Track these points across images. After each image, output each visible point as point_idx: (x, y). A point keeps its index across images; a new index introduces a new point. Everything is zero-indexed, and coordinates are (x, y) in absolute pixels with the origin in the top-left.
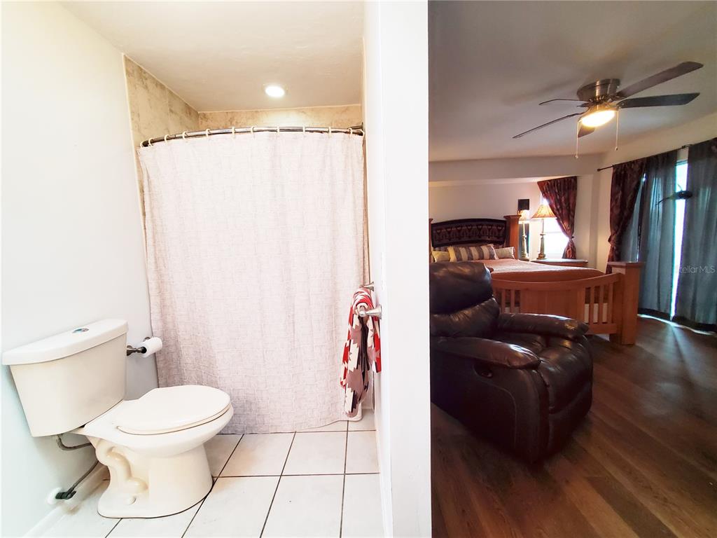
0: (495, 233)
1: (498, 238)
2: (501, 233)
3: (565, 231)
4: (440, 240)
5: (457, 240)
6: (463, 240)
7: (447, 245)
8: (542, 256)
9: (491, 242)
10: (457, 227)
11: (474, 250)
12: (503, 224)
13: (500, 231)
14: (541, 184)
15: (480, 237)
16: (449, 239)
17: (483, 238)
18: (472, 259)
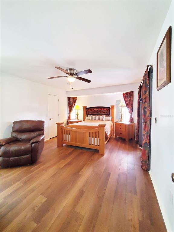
1: (107, 113)
2: (108, 111)
4: (88, 113)
5: (94, 113)
6: (95, 113)
7: (91, 115)
8: (121, 120)
9: (105, 115)
10: (94, 109)
11: (97, 117)
12: (109, 109)
13: (107, 111)
14: (124, 94)
15: (100, 113)
16: (91, 113)
17: (101, 113)
18: (96, 120)
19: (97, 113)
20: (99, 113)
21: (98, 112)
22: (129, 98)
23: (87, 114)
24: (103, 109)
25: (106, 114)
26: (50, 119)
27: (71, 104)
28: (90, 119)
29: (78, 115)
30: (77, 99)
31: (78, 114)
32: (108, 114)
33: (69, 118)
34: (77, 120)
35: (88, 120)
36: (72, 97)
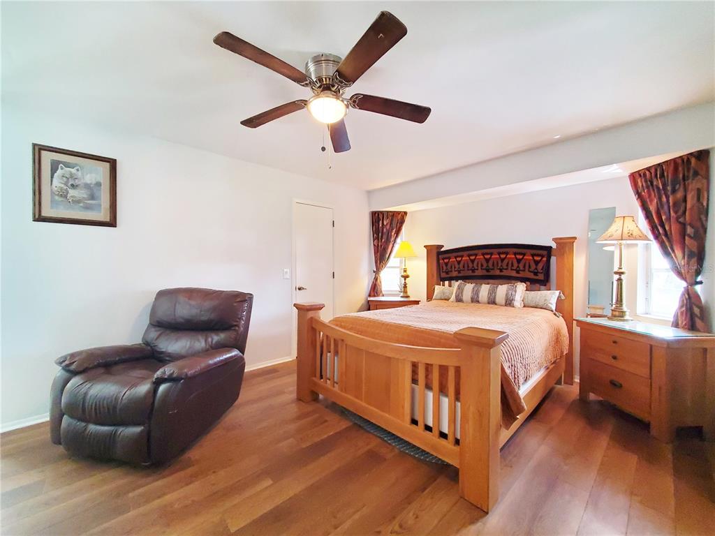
0: (530, 267)
1: (536, 274)
2: (540, 266)
4: (448, 272)
5: (470, 273)
6: (477, 273)
7: (457, 279)
8: (619, 314)
9: (523, 280)
10: (469, 256)
11: (485, 289)
12: (545, 253)
13: (537, 263)
15: (501, 271)
16: (459, 272)
17: (505, 273)
18: (478, 302)
19: (485, 273)
20: (492, 273)
21: (488, 271)
22: (674, 191)
23: (443, 275)
24: (516, 254)
25: (532, 276)
26: (299, 289)
27: (385, 237)
28: (453, 297)
29: (406, 277)
30: (407, 219)
31: (408, 273)
32: (541, 277)
33: (375, 289)
34: (402, 297)
35: (443, 298)
36: (388, 212)
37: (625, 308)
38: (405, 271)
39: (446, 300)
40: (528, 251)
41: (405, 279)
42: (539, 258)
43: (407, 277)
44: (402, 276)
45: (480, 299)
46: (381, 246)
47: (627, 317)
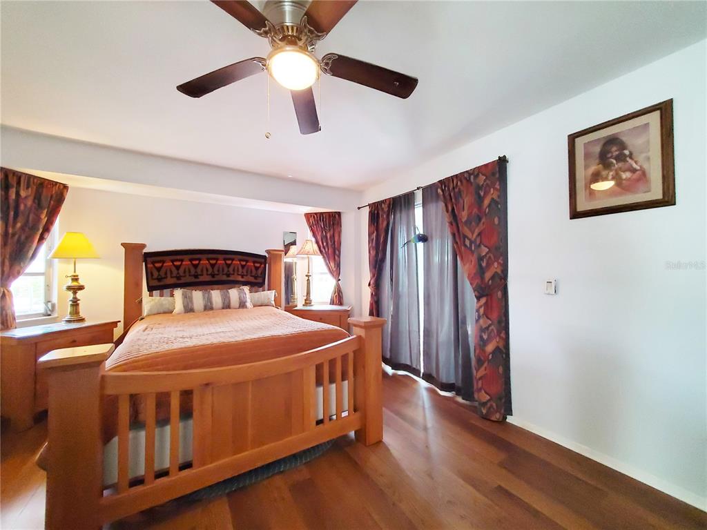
0: (251, 272)
1: (256, 278)
3: (331, 272)
4: (159, 280)
6: (201, 279)
7: (173, 287)
8: (308, 302)
9: (245, 284)
10: (191, 260)
11: (216, 295)
12: (263, 260)
13: (257, 268)
14: (308, 216)
15: (228, 275)
16: (179, 278)
17: (232, 278)
18: (212, 309)
19: (208, 278)
20: (218, 279)
21: (213, 276)
22: (330, 230)
23: (155, 283)
24: (240, 260)
25: (252, 279)
28: (178, 309)
29: (76, 289)
30: (68, 197)
31: (82, 283)
32: (260, 280)
34: (69, 321)
35: (162, 311)
36: (30, 176)
37: (312, 297)
38: (75, 279)
39: (165, 313)
40: (251, 259)
41: (75, 293)
42: (258, 265)
43: (81, 288)
44: (69, 288)
45: (214, 306)
46: (14, 235)
47: (312, 304)
